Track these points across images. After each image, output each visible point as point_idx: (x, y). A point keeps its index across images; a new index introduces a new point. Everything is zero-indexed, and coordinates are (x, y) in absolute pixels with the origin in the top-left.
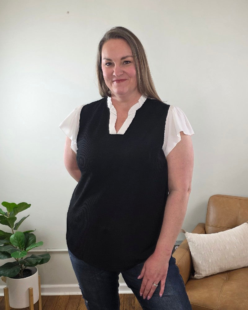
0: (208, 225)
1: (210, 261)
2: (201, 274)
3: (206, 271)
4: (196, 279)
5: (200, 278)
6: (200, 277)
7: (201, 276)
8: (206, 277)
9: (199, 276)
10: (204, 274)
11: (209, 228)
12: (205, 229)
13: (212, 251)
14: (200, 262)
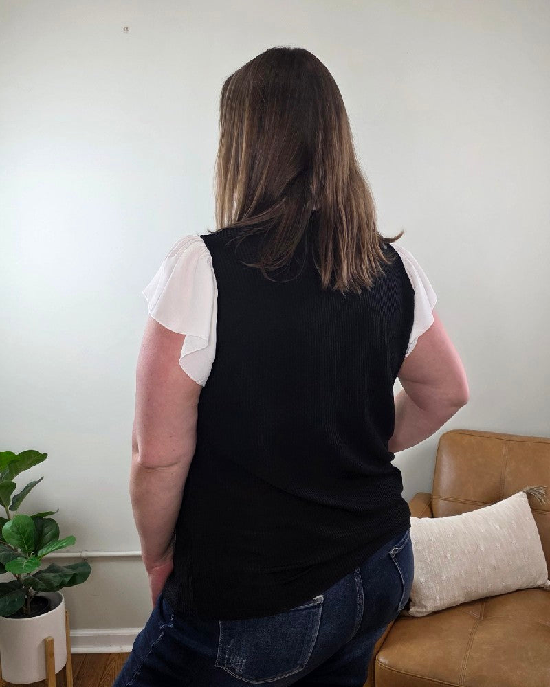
0: (439, 498)
1: (444, 578)
2: (425, 607)
3: (434, 599)
4: (413, 617)
5: (421, 615)
6: (422, 612)
7: (424, 610)
8: (436, 613)
9: (419, 610)
10: (430, 606)
11: (441, 504)
12: (430, 505)
13: (448, 555)
14: (423, 580)
